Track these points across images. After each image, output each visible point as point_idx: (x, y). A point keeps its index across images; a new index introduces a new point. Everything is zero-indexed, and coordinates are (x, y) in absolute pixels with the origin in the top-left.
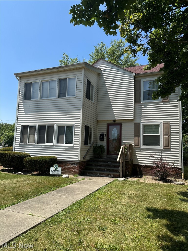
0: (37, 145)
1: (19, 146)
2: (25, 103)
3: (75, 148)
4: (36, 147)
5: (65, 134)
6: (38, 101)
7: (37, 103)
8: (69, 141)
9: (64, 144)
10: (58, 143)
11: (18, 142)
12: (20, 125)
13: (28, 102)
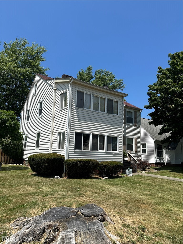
0: (92, 152)
1: (73, 153)
2: (78, 111)
3: (120, 154)
4: (91, 153)
5: (112, 143)
6: (91, 112)
7: (90, 113)
8: (115, 149)
9: (112, 151)
10: (107, 150)
11: (73, 149)
12: (74, 132)
13: (80, 110)
